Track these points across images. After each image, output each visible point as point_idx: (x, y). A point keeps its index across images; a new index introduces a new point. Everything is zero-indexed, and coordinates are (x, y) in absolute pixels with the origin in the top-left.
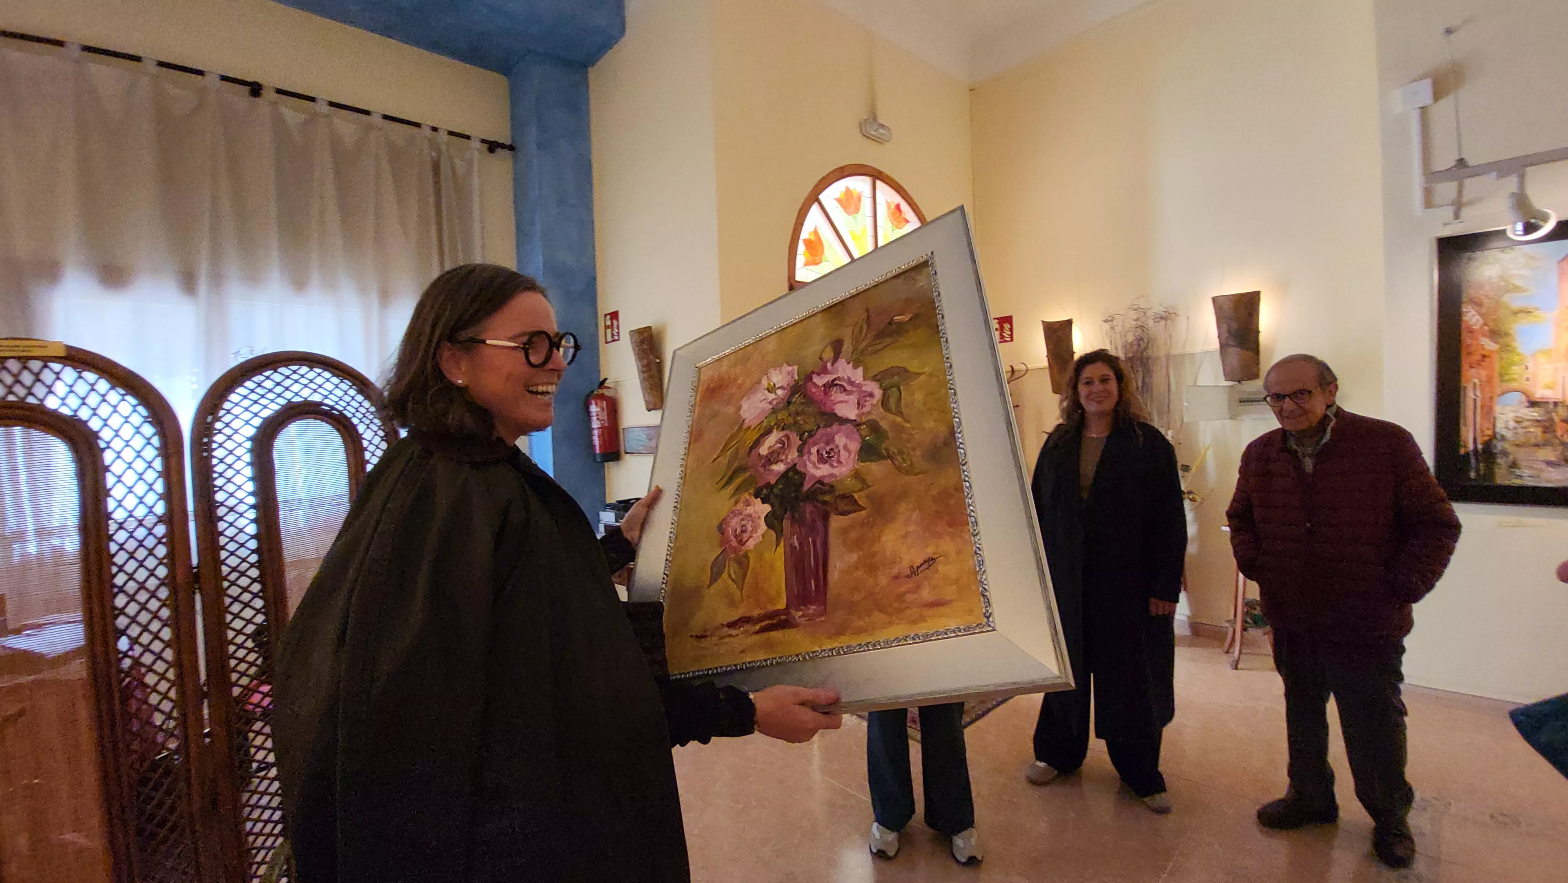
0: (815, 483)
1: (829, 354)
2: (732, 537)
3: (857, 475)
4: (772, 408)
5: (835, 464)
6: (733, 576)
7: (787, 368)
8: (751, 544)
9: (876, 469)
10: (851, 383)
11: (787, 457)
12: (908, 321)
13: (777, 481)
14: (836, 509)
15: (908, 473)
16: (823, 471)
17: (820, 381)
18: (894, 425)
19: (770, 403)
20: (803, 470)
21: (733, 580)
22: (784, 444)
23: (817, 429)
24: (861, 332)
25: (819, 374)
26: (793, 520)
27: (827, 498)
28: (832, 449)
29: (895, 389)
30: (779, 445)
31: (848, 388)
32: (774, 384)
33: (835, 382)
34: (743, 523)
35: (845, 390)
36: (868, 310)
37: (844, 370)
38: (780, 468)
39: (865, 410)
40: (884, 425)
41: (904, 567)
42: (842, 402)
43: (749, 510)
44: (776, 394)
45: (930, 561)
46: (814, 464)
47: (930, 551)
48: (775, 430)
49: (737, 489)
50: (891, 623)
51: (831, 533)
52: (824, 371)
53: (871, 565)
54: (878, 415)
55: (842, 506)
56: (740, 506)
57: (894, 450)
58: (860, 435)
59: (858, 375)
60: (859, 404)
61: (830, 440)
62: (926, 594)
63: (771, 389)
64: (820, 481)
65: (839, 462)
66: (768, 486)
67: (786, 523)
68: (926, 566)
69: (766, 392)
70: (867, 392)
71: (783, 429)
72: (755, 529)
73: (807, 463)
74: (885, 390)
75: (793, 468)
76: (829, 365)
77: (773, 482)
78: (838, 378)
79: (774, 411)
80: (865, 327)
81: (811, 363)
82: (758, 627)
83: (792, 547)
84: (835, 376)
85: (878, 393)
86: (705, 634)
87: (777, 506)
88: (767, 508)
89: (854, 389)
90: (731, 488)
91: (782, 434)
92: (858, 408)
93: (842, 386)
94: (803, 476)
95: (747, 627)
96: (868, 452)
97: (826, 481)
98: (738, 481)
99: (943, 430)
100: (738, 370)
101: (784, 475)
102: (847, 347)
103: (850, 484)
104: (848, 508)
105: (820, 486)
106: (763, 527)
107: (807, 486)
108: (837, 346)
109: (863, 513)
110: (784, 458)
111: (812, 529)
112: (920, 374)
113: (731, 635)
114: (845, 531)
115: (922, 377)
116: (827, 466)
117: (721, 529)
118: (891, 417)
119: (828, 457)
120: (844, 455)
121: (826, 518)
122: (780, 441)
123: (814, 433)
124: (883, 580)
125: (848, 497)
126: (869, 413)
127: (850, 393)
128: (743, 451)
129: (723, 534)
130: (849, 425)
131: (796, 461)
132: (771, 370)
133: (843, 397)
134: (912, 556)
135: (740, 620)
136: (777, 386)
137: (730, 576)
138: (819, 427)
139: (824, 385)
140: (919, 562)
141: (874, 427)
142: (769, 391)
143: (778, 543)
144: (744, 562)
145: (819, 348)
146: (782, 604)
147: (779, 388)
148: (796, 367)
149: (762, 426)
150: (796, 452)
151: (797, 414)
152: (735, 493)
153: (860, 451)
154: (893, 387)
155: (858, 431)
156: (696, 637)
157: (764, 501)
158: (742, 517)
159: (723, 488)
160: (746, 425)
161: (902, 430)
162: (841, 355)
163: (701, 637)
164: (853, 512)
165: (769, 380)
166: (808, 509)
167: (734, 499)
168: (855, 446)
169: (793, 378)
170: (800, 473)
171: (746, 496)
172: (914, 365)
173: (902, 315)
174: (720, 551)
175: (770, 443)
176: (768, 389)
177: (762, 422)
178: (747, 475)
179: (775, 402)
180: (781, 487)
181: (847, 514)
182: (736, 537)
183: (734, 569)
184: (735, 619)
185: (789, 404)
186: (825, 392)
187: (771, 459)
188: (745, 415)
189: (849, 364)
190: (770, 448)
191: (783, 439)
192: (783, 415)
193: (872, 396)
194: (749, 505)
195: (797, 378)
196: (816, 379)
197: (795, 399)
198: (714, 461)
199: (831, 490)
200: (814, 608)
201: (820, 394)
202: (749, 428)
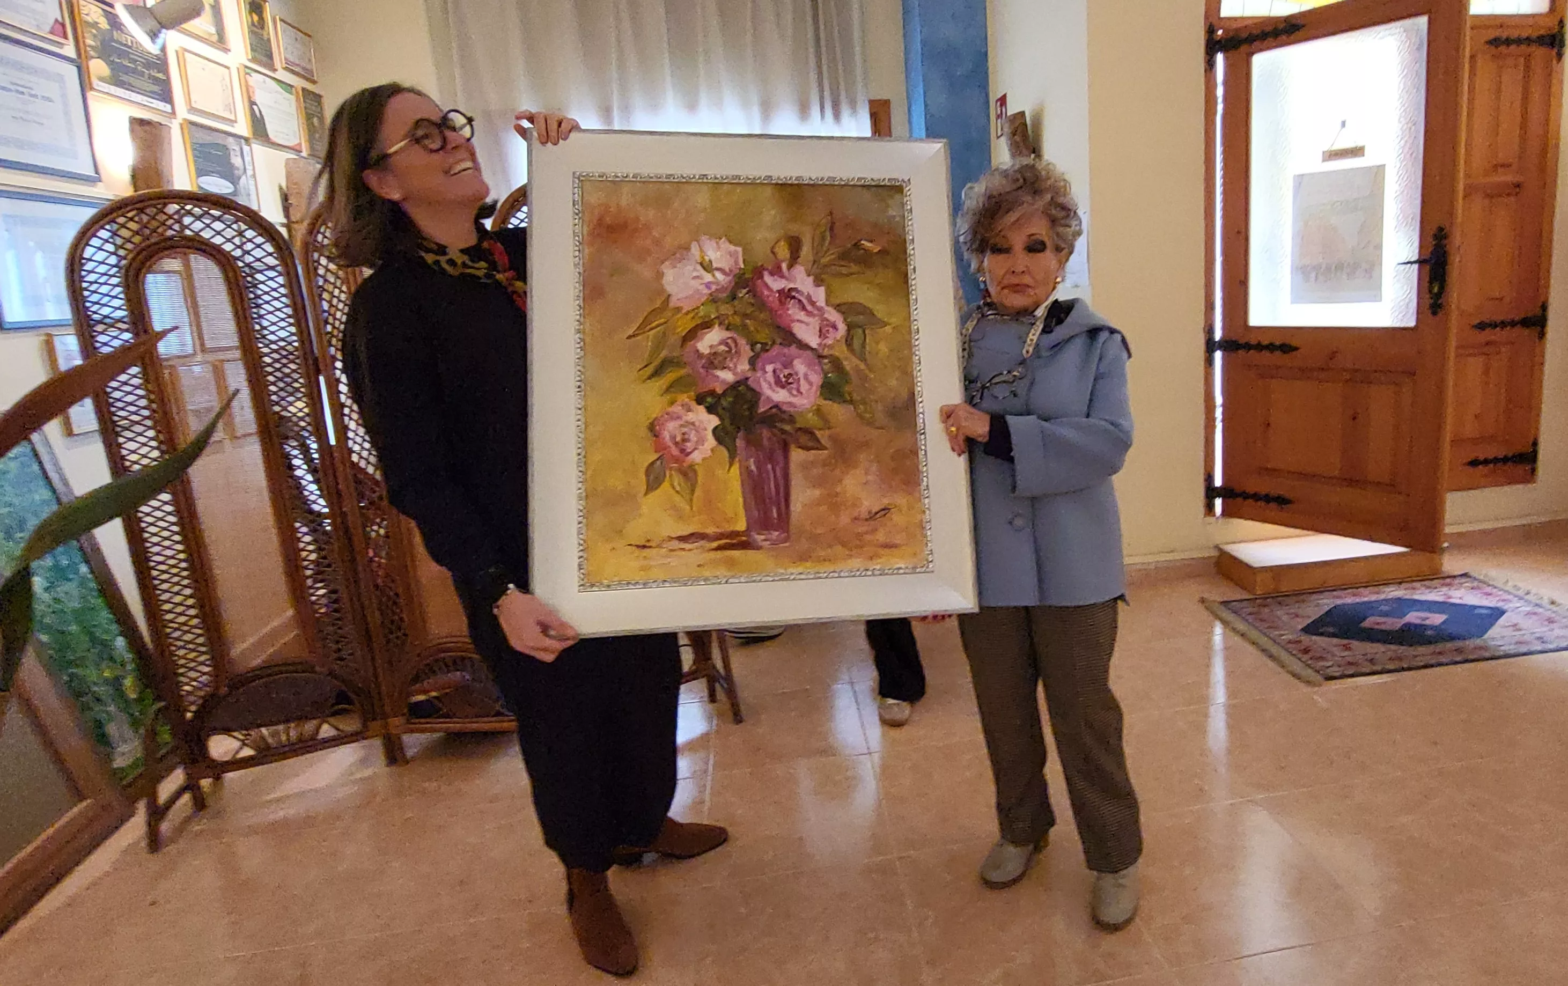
0: (771, 408)
1: (783, 252)
2: (670, 444)
3: (818, 411)
4: (711, 294)
5: (795, 392)
6: (678, 488)
7: (725, 244)
8: (696, 457)
9: (838, 412)
10: (813, 303)
11: (736, 367)
12: (877, 253)
13: (724, 391)
14: (797, 442)
15: (870, 424)
16: (780, 396)
17: (776, 284)
18: (858, 370)
19: (708, 285)
20: (758, 390)
21: (677, 492)
22: (731, 352)
23: (772, 345)
24: (823, 238)
25: (772, 274)
26: (748, 442)
27: (787, 428)
28: (790, 375)
29: (860, 331)
30: (723, 348)
31: (809, 308)
32: (710, 261)
33: (793, 294)
34: (685, 430)
35: (804, 309)
36: (831, 214)
37: (802, 281)
38: (727, 376)
39: (829, 342)
40: (847, 365)
41: (863, 511)
42: (801, 322)
43: (691, 417)
44: (714, 276)
45: (886, 510)
46: (769, 383)
47: (886, 501)
48: (716, 326)
49: (670, 386)
50: (850, 556)
51: (793, 467)
52: (777, 272)
53: (834, 502)
54: (841, 351)
55: (804, 439)
56: (677, 409)
57: (856, 397)
58: (822, 369)
59: (820, 295)
60: (820, 331)
61: (788, 364)
62: (881, 537)
63: (707, 267)
64: (776, 406)
65: (798, 391)
66: (712, 393)
67: (740, 443)
68: (883, 513)
69: (699, 267)
70: (828, 320)
71: (727, 329)
72: (701, 441)
74: (850, 327)
75: (743, 382)
76: (784, 266)
77: (719, 391)
78: (795, 289)
79: (713, 300)
80: (828, 234)
81: (761, 255)
82: (715, 544)
83: (750, 472)
84: (792, 286)
85: (842, 328)
86: (648, 544)
87: (727, 422)
88: (714, 421)
89: (816, 312)
90: (660, 383)
91: (728, 334)
92: (820, 336)
93: (800, 301)
94: (756, 394)
95: (702, 543)
96: (830, 390)
97: (785, 408)
98: (670, 376)
99: (905, 394)
100: (650, 214)
101: (734, 386)
102: (806, 251)
103: (812, 419)
104: (810, 444)
105: (778, 412)
106: (711, 441)
107: (762, 408)
108: (795, 245)
109: (826, 452)
110: (731, 365)
111: (771, 458)
112: (885, 324)
113: (683, 549)
114: (805, 466)
115: (888, 329)
116: (784, 392)
117: (654, 429)
118: (856, 361)
119: (786, 381)
120: (804, 386)
121: (786, 451)
122: (724, 342)
123: (767, 347)
124: (845, 519)
125: (809, 432)
126: (830, 347)
127: (809, 314)
128: (674, 339)
129: (656, 436)
130: (809, 352)
131: (749, 374)
132: (703, 238)
133: (802, 315)
134: (870, 502)
135: (692, 534)
136: (715, 265)
137: (674, 488)
138: (774, 343)
139: (779, 291)
140: (876, 509)
141: (836, 364)
142: (704, 269)
143: (731, 465)
144: (691, 474)
145: (771, 236)
146: (741, 526)
147: (717, 269)
148: (740, 249)
149: (697, 314)
150: (747, 362)
151: (746, 316)
152: (668, 390)
153: (822, 386)
154: (860, 327)
155: (820, 362)
156: (638, 546)
157: (710, 410)
158: (682, 423)
159: (649, 378)
160: (673, 303)
161: (865, 378)
162: (799, 260)
163: (644, 547)
164: (817, 449)
165: (701, 250)
166: (766, 433)
167: (668, 397)
168: (817, 379)
169: (736, 262)
170: (753, 390)
171: (684, 398)
172: (880, 311)
173: (871, 242)
174: (656, 456)
175: (711, 340)
176: (701, 264)
177: (698, 308)
178: (683, 372)
179: (714, 287)
180: (731, 399)
181: (808, 449)
182: (676, 444)
183: (677, 479)
184: (685, 533)
185: (734, 297)
186: (780, 301)
187: (714, 361)
188: (670, 289)
189: (809, 275)
190: (711, 347)
191: (729, 341)
192: (726, 309)
193: (835, 327)
194: (689, 410)
195: (742, 266)
196: (768, 278)
197: (742, 293)
198: (629, 337)
199: (792, 420)
200: (777, 533)
201: (773, 300)
202: (678, 309)
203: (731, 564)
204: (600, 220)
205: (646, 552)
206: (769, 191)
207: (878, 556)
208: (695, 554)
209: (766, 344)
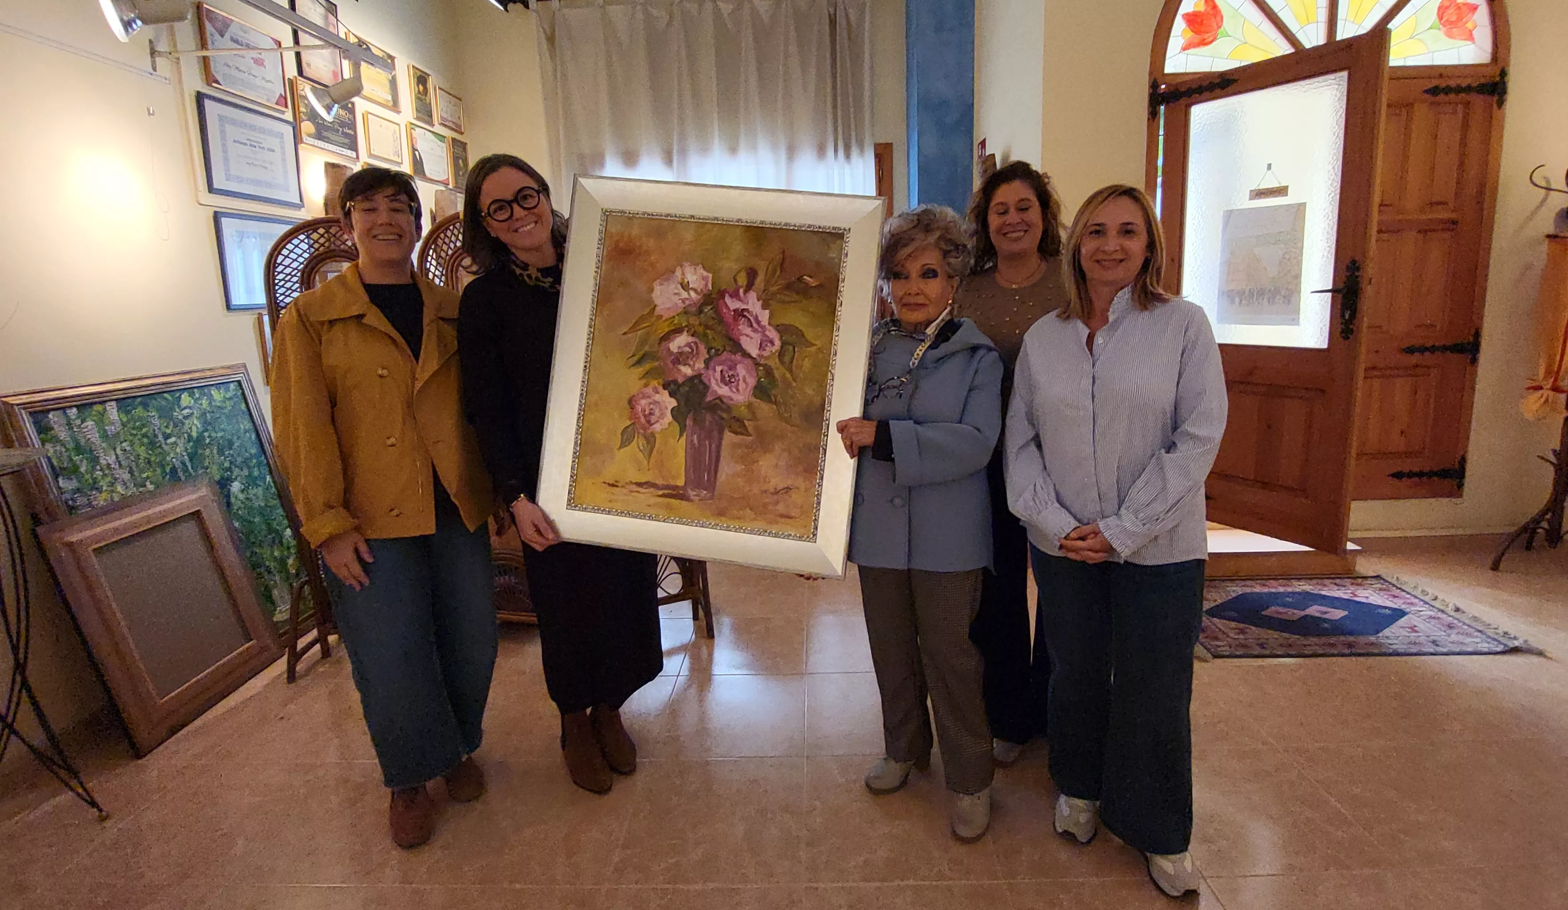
0: (715, 399)
1: (742, 280)
2: (641, 415)
3: (750, 406)
4: (684, 308)
5: (734, 390)
6: (642, 448)
7: (701, 271)
8: (657, 427)
9: (765, 409)
10: (758, 321)
11: (694, 364)
12: (815, 287)
13: (684, 382)
14: (730, 427)
15: (787, 422)
16: (723, 391)
17: (733, 304)
18: (784, 379)
19: (683, 301)
20: (707, 383)
21: (640, 450)
22: (693, 350)
24: (775, 271)
25: (731, 296)
26: (695, 420)
27: (725, 415)
28: (733, 375)
29: (791, 348)
30: (687, 349)
31: (755, 325)
32: (688, 282)
33: (745, 313)
34: (651, 406)
35: (751, 326)
36: (784, 252)
37: (753, 304)
38: (687, 371)
39: (766, 354)
40: (777, 374)
41: (771, 487)
42: (747, 336)
43: (657, 397)
44: (689, 294)
45: (788, 489)
46: (717, 380)
47: (789, 483)
48: (685, 332)
49: (647, 373)
50: (754, 519)
51: (724, 445)
52: (735, 295)
53: (750, 477)
54: (774, 363)
55: (736, 426)
56: (649, 390)
57: (779, 398)
58: (758, 375)
59: (764, 316)
60: (761, 344)
61: (733, 367)
62: (781, 508)
63: (685, 286)
64: (719, 398)
65: (738, 390)
66: (675, 382)
67: (689, 422)
68: (783, 491)
69: (679, 286)
70: (768, 337)
71: (692, 336)
72: (662, 416)
73: (712, 379)
74: (783, 344)
75: (699, 376)
76: (741, 291)
77: (680, 380)
78: (747, 310)
79: (686, 312)
80: (779, 268)
81: (726, 281)
82: (661, 493)
83: (693, 445)
84: (745, 307)
85: (778, 343)
86: (616, 484)
87: (682, 405)
88: (673, 403)
89: (760, 329)
90: (640, 370)
91: (692, 339)
92: (760, 349)
93: (749, 319)
94: (707, 387)
95: (652, 490)
96: (761, 391)
97: (725, 400)
98: (647, 366)
99: (817, 400)
100: (652, 243)
101: (691, 379)
102: (760, 280)
103: (743, 412)
104: (740, 430)
105: (720, 403)
106: (669, 418)
107: (709, 398)
108: (752, 274)
109: (751, 438)
110: (691, 363)
111: (709, 436)
112: (812, 345)
113: (638, 492)
114: (735, 446)
115: (813, 349)
116: (727, 388)
117: (631, 402)
118: (784, 371)
119: (729, 380)
120: (742, 386)
121: (721, 432)
122: (688, 345)
123: (719, 353)
124: (756, 490)
125: (739, 420)
126: (767, 358)
127: (755, 331)
128: (653, 339)
129: (632, 408)
130: (749, 361)
131: (703, 372)
132: (686, 264)
133: (748, 331)
134: (777, 481)
135: (646, 483)
136: (691, 286)
137: (639, 448)
138: (724, 350)
139: (734, 311)
140: (780, 487)
141: (769, 372)
142: (683, 288)
143: (681, 435)
144: (652, 439)
145: (735, 267)
146: (681, 482)
147: (692, 289)
148: (710, 275)
149: (673, 321)
150: (703, 362)
151: (707, 327)
152: (643, 377)
153: (755, 387)
154: (790, 344)
155: (757, 369)
156: (609, 484)
157: (671, 395)
158: (651, 401)
159: (633, 365)
160: (658, 311)
161: (789, 386)
162: (754, 287)
163: (613, 485)
164: (742, 434)
165: (683, 274)
166: (708, 417)
167: (643, 381)
168: (752, 382)
169: (706, 285)
170: (704, 384)
171: (655, 383)
172: (809, 334)
173: (811, 277)
174: (628, 423)
175: (680, 342)
176: (681, 284)
177: (674, 317)
178: (656, 364)
179: (687, 302)
180: (687, 389)
181: (736, 433)
182: (645, 416)
183: (642, 442)
184: (643, 481)
185: (700, 311)
186: (734, 317)
187: (679, 359)
188: (658, 301)
189: (758, 300)
190: (679, 348)
191: (692, 344)
192: (694, 321)
193: (772, 343)
194: (657, 392)
195: (711, 289)
196: (728, 299)
197: (707, 309)
198: (625, 334)
199: (728, 409)
200: (705, 492)
201: (729, 317)
202: (660, 317)
203: (669, 507)
204: (617, 246)
205: (615, 489)
206: (738, 231)
207: (777, 523)
208: (646, 497)
209: (719, 350)
